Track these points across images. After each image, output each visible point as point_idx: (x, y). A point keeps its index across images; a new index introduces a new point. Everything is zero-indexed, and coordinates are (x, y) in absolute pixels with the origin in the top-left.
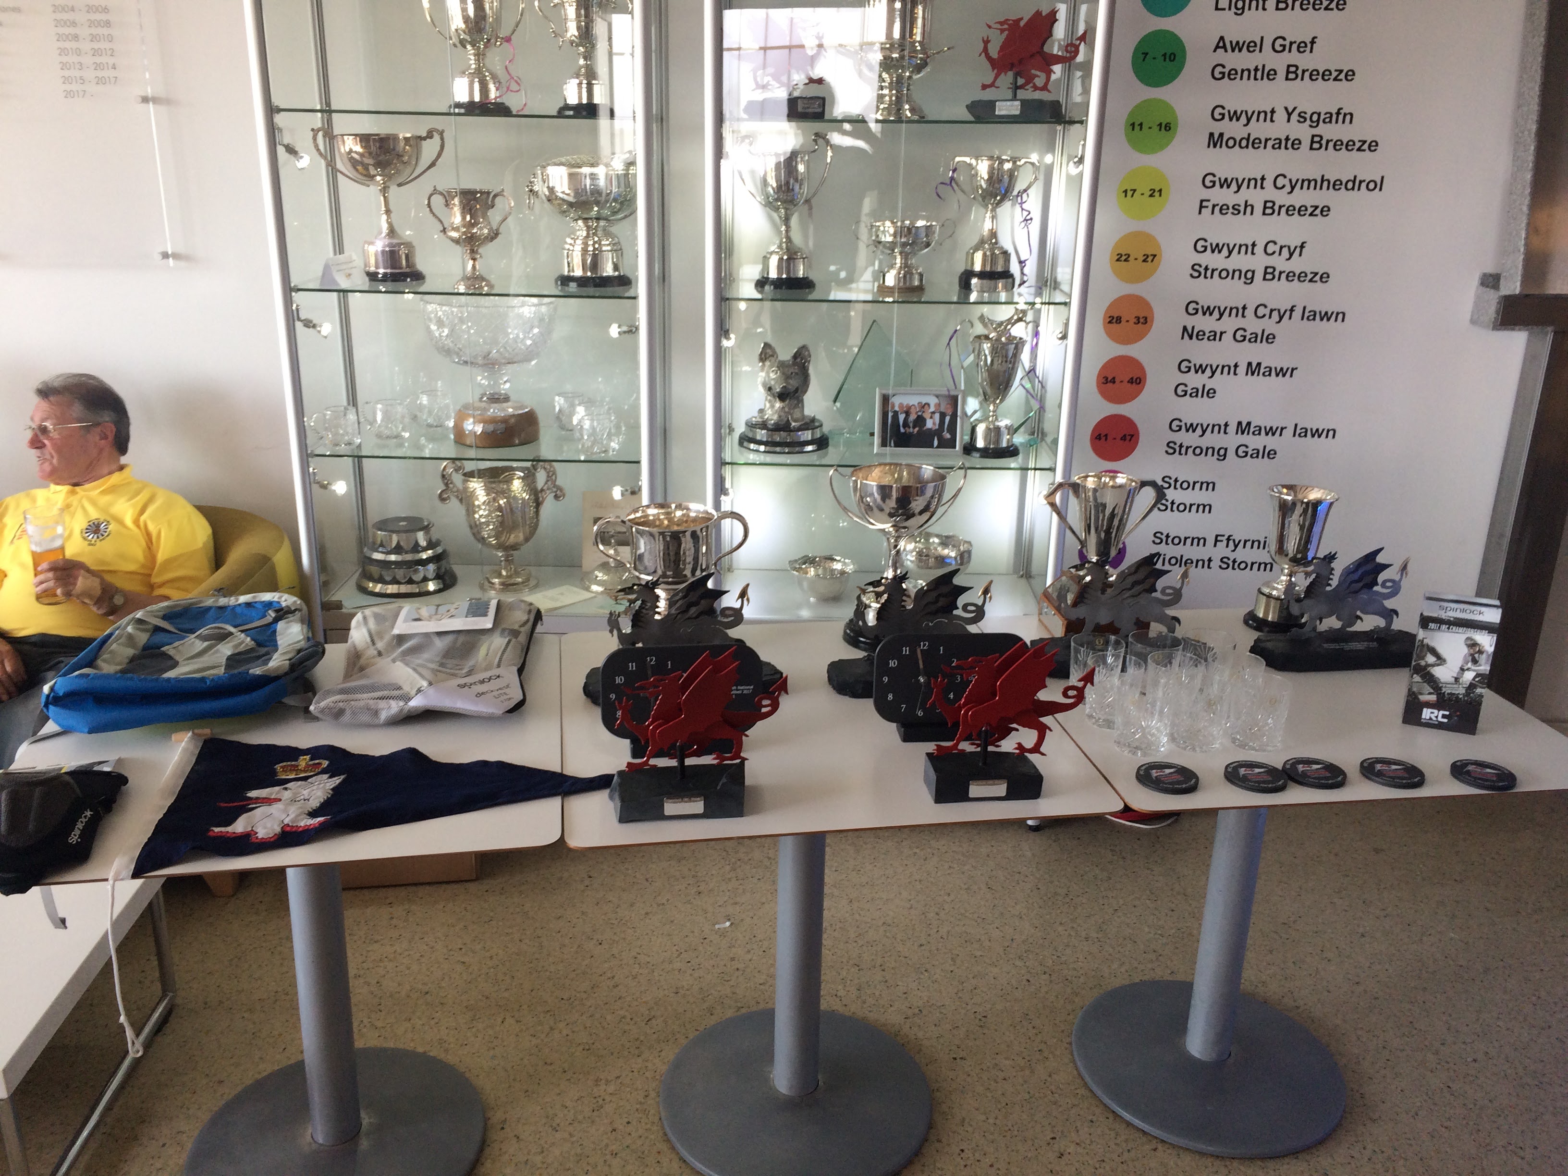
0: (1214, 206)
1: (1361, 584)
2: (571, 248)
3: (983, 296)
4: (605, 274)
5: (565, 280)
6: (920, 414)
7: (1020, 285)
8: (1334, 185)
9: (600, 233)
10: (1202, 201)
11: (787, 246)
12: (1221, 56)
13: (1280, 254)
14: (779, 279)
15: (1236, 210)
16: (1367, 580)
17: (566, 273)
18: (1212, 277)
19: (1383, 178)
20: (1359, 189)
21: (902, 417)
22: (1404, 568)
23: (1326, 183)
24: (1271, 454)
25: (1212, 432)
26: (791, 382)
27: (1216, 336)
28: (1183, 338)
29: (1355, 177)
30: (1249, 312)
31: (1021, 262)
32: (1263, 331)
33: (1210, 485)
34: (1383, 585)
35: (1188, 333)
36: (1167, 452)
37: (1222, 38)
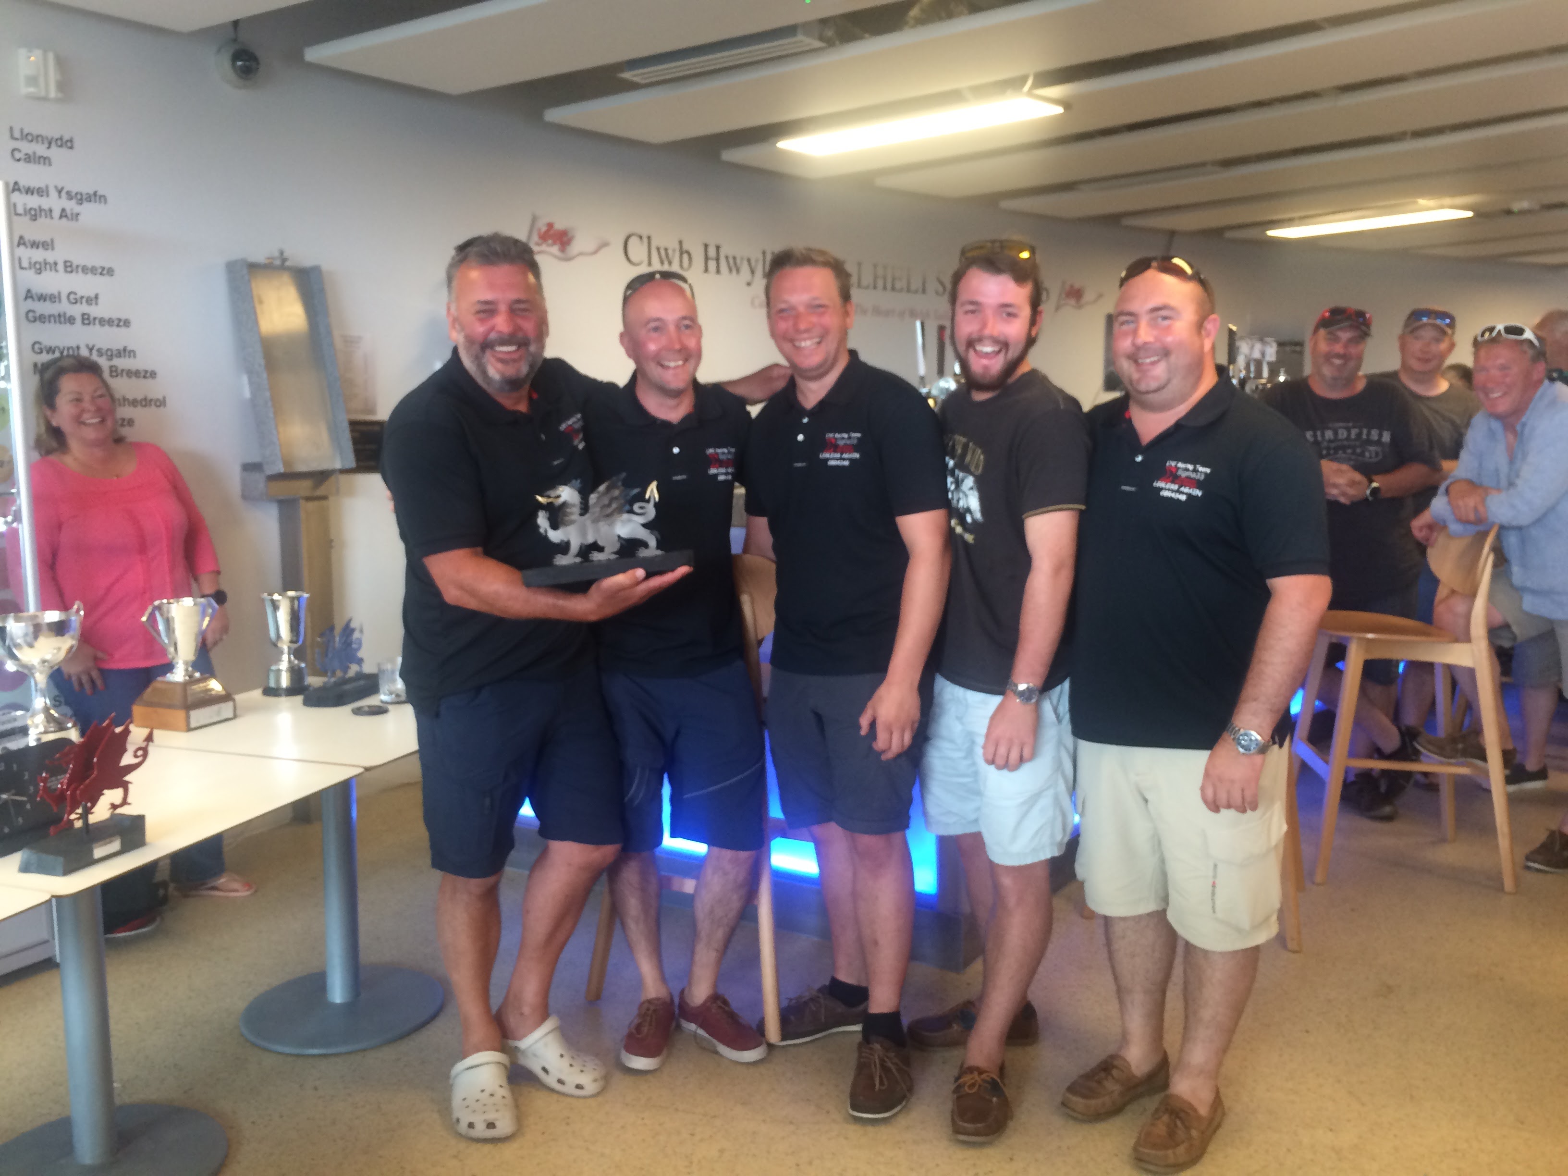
8: (133, 403)
12: (30, 304)
19: (164, 397)
20: (150, 406)
29: (144, 397)
37: (29, 291)
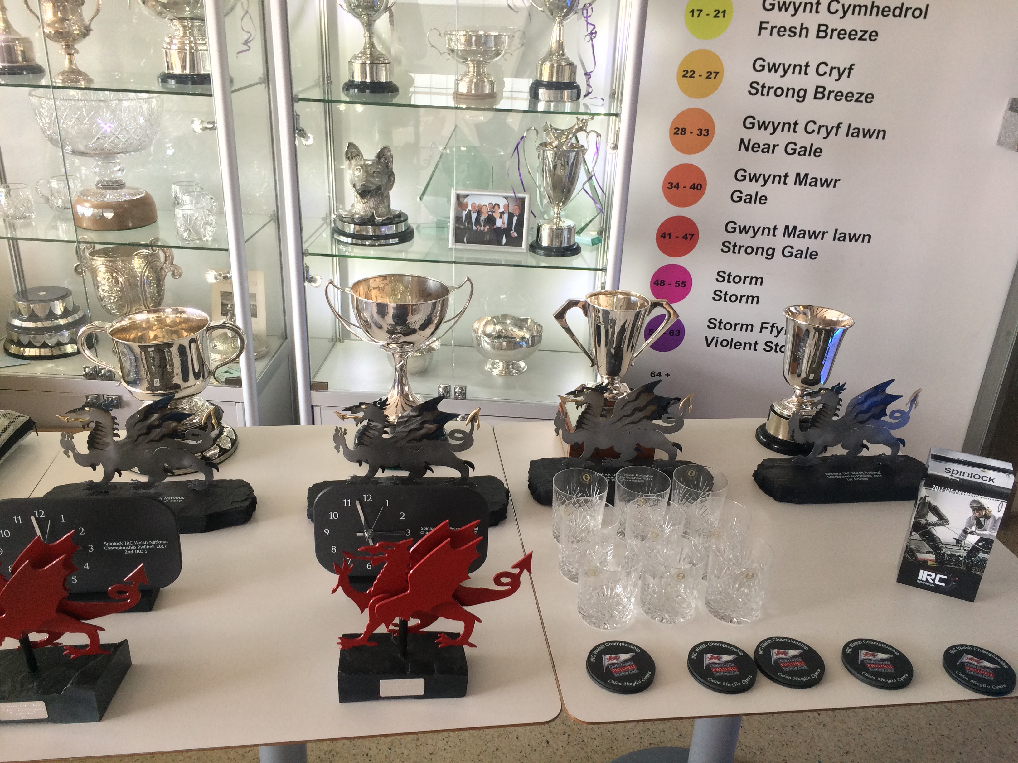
0: (773, 28)
1: (868, 415)
2: (169, 47)
3: (550, 106)
4: (202, 72)
5: (165, 78)
6: (490, 213)
7: (585, 96)
8: (883, 11)
9: (196, 33)
10: (762, 23)
11: (370, 50)
13: (830, 75)
14: (363, 83)
15: (792, 32)
16: (875, 410)
17: (166, 71)
18: (768, 95)
19: (928, 5)
20: (905, 16)
21: (474, 216)
22: (914, 400)
23: (875, 10)
24: (813, 255)
25: (763, 234)
26: (372, 180)
27: (769, 149)
28: (740, 150)
29: (903, 4)
30: (800, 128)
31: (586, 74)
32: (812, 145)
33: (758, 280)
34: (892, 415)
35: (744, 145)
36: (722, 250)
